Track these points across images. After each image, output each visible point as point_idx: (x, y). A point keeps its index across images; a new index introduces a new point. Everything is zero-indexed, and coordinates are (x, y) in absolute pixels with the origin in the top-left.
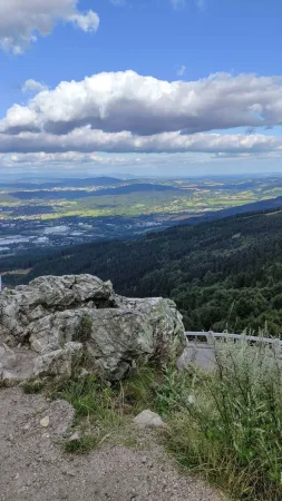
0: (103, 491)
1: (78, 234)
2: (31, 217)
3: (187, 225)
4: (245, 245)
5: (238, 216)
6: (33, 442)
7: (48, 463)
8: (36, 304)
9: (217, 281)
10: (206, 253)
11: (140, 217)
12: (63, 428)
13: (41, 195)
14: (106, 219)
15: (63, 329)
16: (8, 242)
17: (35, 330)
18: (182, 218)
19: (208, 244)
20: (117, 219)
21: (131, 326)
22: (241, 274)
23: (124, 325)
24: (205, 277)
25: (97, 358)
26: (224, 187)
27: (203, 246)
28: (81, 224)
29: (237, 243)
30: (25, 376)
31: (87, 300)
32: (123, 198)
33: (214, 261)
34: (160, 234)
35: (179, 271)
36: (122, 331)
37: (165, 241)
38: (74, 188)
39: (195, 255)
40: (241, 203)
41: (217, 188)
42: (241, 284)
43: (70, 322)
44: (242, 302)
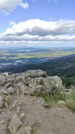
0: (56, 116)
1: (25, 62)
2: (13, 58)
3: (54, 60)
4: (69, 66)
5: (67, 58)
6: (37, 105)
7: (42, 110)
8: (29, 77)
9: (62, 75)
10: (59, 68)
11: (41, 58)
12: (43, 103)
13: (15, 52)
14: (32, 59)
15: (37, 82)
16: (7, 65)
17: (30, 82)
18: (52, 58)
19: (59, 65)
20: (35, 59)
21: (54, 81)
22: (68, 74)
23: (52, 81)
24: (59, 74)
25: (45, 89)
26: (63, 50)
27: (58, 66)
28: (25, 60)
29: (67, 65)
30: (30, 92)
31: (41, 76)
32: (36, 53)
33: (61, 70)
34: (46, 63)
35: (52, 73)
36: (51, 83)
37: (48, 64)
38: (24, 50)
39: (56, 68)
40: (68, 55)
41: (62, 50)
42: (68, 76)
43: (38, 81)
44: (69, 81)
